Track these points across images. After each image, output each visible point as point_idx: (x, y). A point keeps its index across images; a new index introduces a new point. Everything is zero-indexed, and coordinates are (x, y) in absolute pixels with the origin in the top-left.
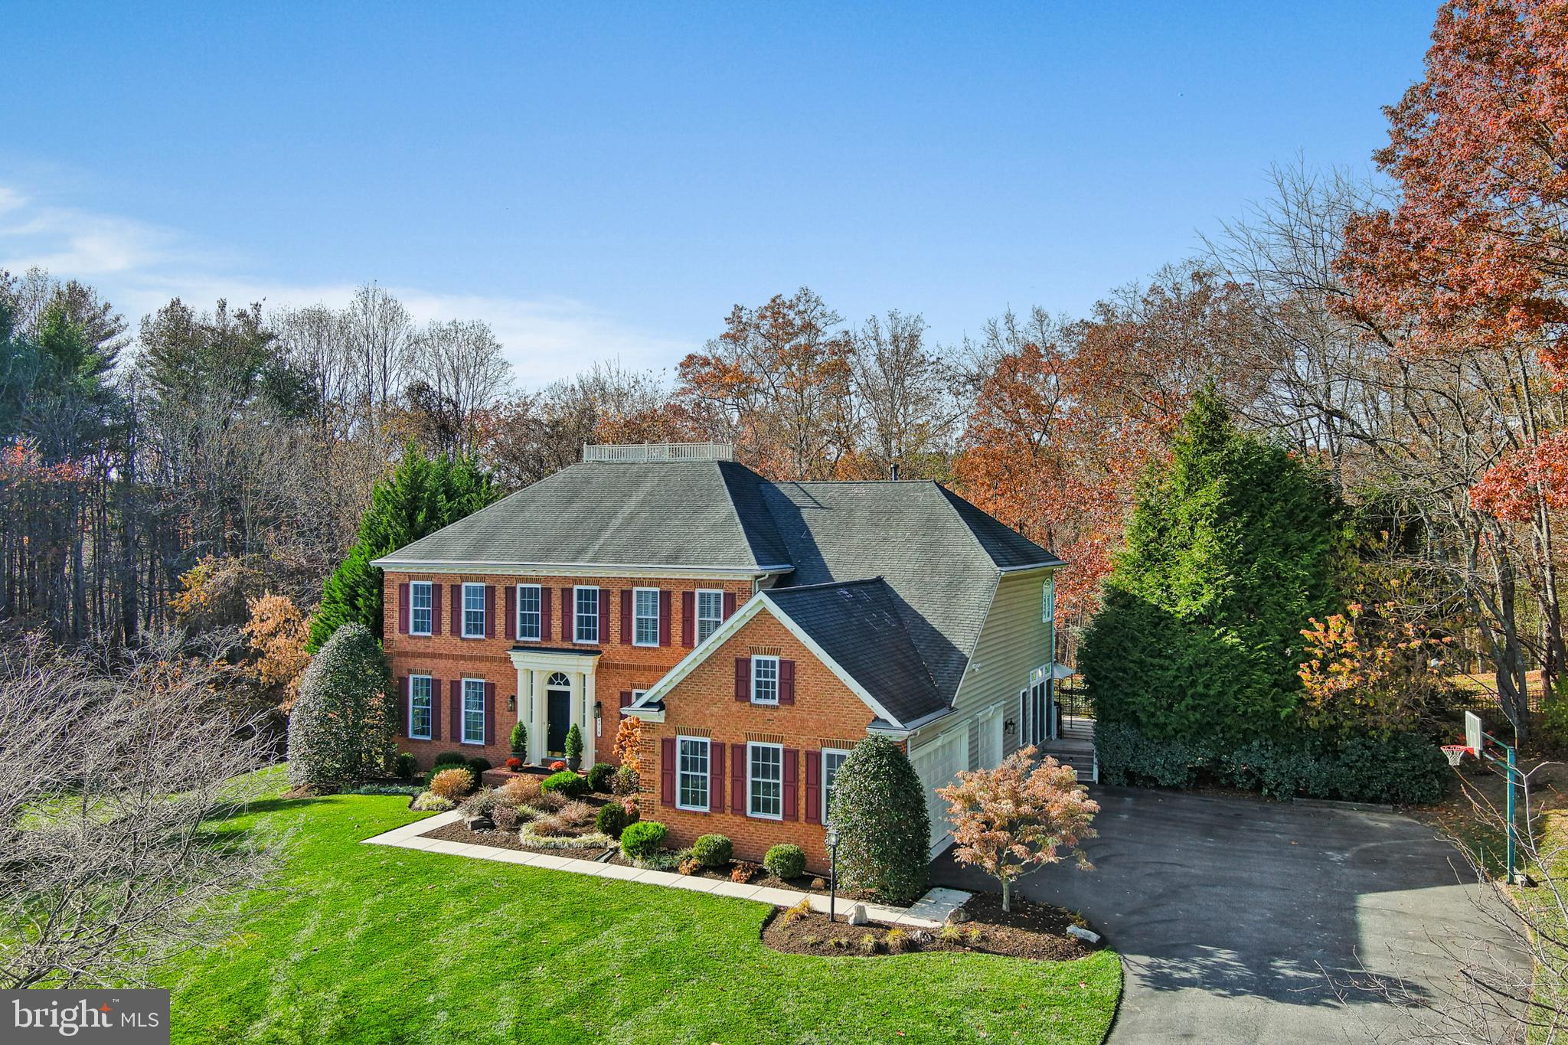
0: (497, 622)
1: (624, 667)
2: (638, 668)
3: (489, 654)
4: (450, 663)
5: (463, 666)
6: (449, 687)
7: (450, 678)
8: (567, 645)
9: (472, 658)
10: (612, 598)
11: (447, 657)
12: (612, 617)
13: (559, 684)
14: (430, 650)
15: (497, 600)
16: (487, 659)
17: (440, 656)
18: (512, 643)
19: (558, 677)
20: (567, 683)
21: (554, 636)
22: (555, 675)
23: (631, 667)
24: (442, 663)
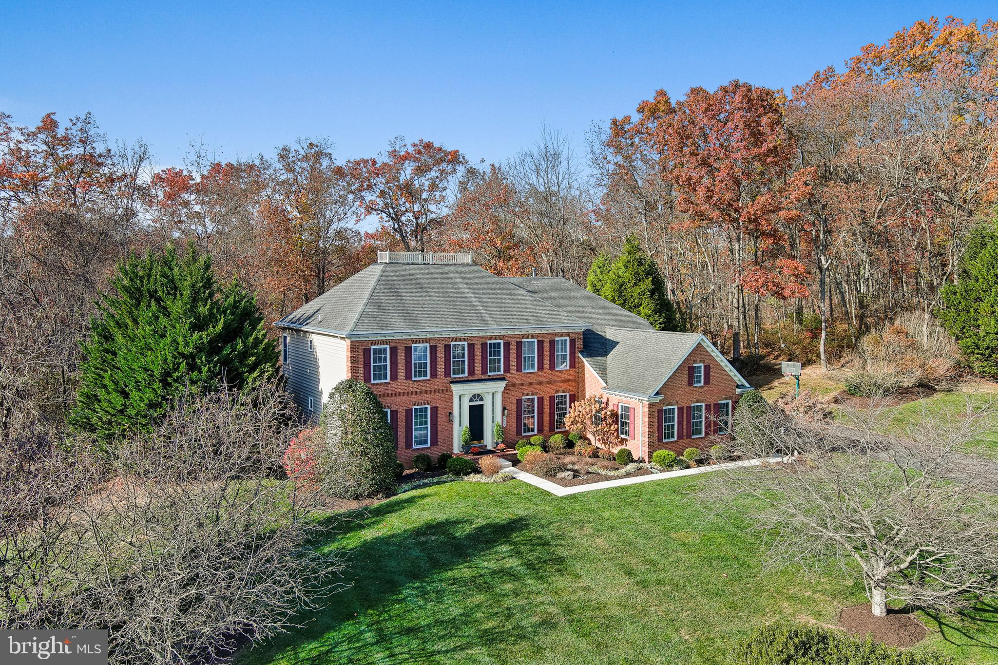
0: (438, 367)
1: (519, 385)
2: (526, 384)
3: (433, 389)
4: (404, 398)
5: (414, 398)
6: (404, 414)
7: (405, 408)
8: (484, 377)
9: (420, 393)
10: (511, 347)
11: (403, 394)
12: (511, 357)
13: (476, 401)
14: (389, 392)
15: (438, 354)
16: (432, 392)
17: (397, 394)
18: (449, 379)
19: (478, 397)
20: (482, 399)
21: (476, 372)
22: (474, 396)
23: (522, 384)
24: (398, 399)
